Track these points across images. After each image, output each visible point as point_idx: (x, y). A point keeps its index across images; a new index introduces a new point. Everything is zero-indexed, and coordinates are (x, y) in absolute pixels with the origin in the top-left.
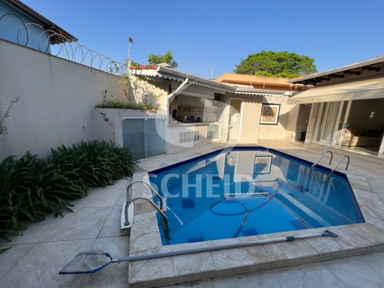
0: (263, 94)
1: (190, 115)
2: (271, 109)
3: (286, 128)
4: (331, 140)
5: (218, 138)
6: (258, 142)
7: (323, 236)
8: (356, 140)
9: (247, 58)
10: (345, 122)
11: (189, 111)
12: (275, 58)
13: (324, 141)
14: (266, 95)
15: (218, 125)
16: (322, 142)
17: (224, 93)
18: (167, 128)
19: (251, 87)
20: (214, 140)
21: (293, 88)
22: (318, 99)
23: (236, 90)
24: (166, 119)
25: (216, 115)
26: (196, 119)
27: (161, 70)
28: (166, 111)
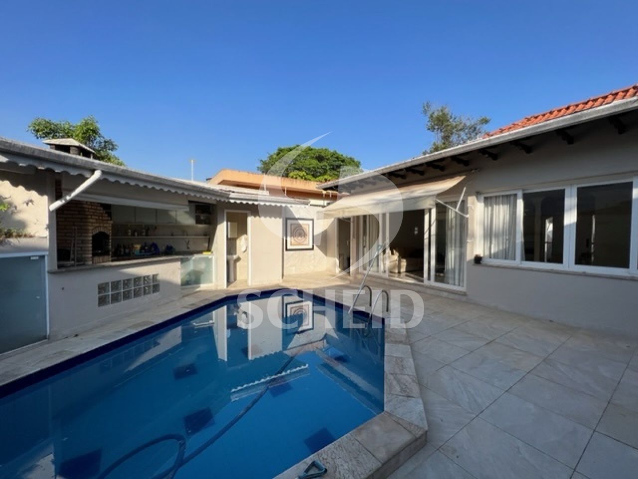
2: (301, 227)
3: (326, 254)
5: (211, 282)
8: (404, 263)
11: (147, 235)
12: (313, 155)
13: (371, 270)
15: (210, 257)
18: (47, 275)
19: (266, 193)
20: (203, 287)
21: (327, 197)
23: (231, 196)
24: (46, 257)
25: (207, 240)
26: (162, 248)
28: (46, 237)
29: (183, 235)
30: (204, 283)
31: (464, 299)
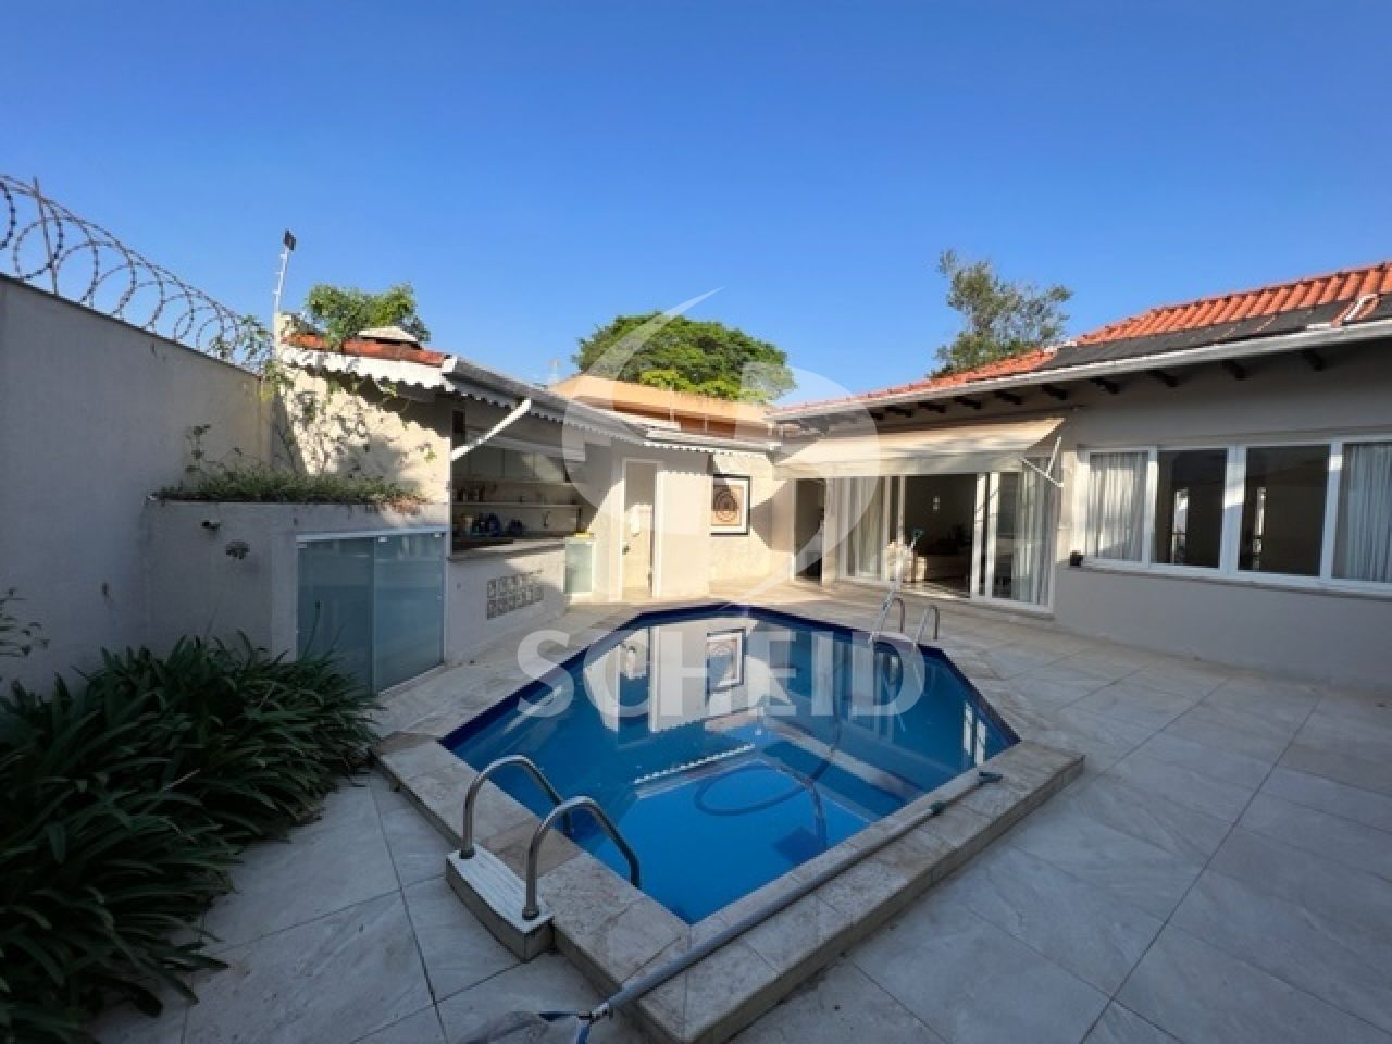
0: (711, 450)
1: (486, 513)
2: (730, 491)
3: (769, 544)
4: (879, 570)
5: (587, 589)
6: (712, 592)
7: (981, 784)
8: (922, 564)
9: (611, 323)
10: (901, 523)
11: (481, 500)
12: (690, 335)
13: (865, 574)
14: (719, 451)
15: (588, 543)
16: (863, 577)
17: (607, 443)
18: (447, 564)
19: (675, 425)
23: (649, 435)
24: (447, 535)
25: (576, 513)
26: (505, 525)
27: (459, 371)
28: (446, 504)
29: (538, 501)
30: (576, 591)
31: (1048, 625)
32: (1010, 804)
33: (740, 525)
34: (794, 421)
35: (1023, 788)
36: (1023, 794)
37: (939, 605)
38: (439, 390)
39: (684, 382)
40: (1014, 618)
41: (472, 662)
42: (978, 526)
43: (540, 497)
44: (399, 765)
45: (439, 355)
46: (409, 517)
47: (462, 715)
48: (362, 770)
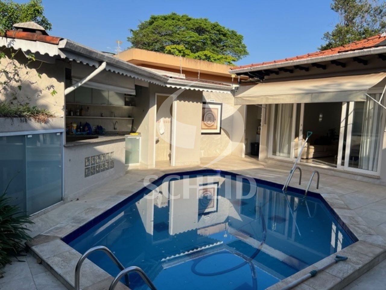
0: (201, 90)
2: (211, 111)
4: (289, 153)
5: (137, 162)
6: (201, 163)
7: (337, 262)
8: (312, 150)
9: (148, 19)
10: (301, 128)
11: (80, 115)
12: (191, 26)
13: (281, 154)
14: (205, 90)
15: (138, 138)
17: (147, 85)
19: (183, 76)
21: (236, 81)
22: (273, 99)
23: (169, 81)
24: (63, 133)
25: (131, 122)
26: (93, 128)
27: (68, 47)
28: (62, 117)
29: (111, 116)
30: (131, 163)
31: (378, 182)
32: (350, 272)
33: (216, 129)
34: (246, 74)
35: (358, 264)
36: (358, 267)
37: (319, 170)
38: (57, 57)
39: (188, 52)
40: (359, 178)
41: (78, 199)
42: (342, 130)
43: (112, 114)
44: (41, 251)
45: (57, 38)
46: (43, 124)
47: (73, 226)
48: (23, 253)
